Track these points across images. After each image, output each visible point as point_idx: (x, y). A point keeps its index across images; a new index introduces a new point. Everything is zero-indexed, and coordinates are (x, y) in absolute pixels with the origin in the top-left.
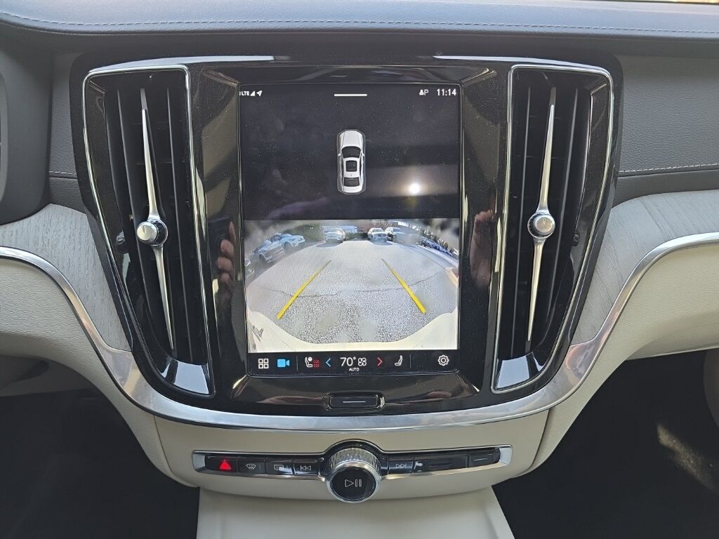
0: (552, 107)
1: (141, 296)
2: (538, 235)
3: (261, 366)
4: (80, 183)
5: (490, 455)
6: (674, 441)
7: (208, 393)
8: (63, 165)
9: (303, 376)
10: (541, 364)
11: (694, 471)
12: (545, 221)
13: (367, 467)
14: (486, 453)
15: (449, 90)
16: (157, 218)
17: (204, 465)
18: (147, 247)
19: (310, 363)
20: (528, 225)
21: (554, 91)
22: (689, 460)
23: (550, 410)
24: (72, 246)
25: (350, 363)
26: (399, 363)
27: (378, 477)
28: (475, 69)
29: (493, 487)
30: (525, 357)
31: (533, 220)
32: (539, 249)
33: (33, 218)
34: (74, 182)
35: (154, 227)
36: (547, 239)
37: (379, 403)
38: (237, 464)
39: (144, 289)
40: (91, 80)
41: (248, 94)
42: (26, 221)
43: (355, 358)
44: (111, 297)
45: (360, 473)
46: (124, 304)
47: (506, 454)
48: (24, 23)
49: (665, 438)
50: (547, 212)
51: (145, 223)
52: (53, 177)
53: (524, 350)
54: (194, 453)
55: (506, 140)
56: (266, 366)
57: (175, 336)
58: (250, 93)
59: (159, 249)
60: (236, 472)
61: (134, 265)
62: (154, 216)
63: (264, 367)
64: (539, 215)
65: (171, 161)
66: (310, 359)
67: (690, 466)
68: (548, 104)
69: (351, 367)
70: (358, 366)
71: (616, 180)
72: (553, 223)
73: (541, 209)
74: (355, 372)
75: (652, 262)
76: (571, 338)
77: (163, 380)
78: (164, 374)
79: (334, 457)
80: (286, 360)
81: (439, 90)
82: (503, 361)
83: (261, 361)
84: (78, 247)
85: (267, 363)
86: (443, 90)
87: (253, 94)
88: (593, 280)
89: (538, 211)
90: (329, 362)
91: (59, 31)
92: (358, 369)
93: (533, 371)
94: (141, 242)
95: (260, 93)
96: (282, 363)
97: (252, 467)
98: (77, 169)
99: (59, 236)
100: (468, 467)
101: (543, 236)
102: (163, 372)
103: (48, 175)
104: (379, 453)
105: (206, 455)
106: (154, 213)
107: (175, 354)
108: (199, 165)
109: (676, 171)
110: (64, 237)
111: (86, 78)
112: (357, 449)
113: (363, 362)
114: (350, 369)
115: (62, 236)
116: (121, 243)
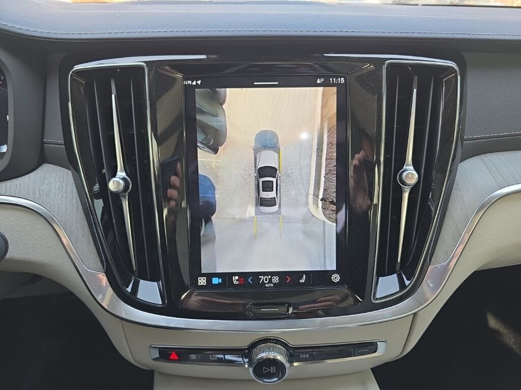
0: (415, 90)
1: (111, 231)
2: (405, 185)
3: (200, 283)
4: (66, 148)
5: (370, 347)
6: (499, 325)
7: (161, 303)
8: (54, 136)
9: (232, 290)
10: (408, 280)
11: (515, 347)
12: (410, 175)
13: (279, 357)
14: (367, 346)
15: (339, 79)
16: (123, 174)
17: (158, 356)
18: (116, 196)
19: (237, 280)
20: (398, 177)
21: (416, 78)
22: (510, 339)
23: (415, 314)
24: (60, 195)
25: (266, 280)
26: (303, 281)
27: (287, 365)
28: (359, 64)
29: (372, 369)
30: (395, 274)
31: (401, 174)
32: (406, 196)
33: (32, 174)
34: (63, 147)
35: (121, 182)
36: (412, 188)
37: (288, 311)
38: (182, 355)
39: (114, 227)
40: (75, 73)
41: (190, 83)
42: (27, 177)
43: (270, 277)
44: (90, 233)
45: (274, 362)
46: (99, 238)
47: (381, 346)
48: (26, 33)
49: (493, 322)
50: (412, 168)
51: (114, 179)
52: (47, 144)
53: (395, 269)
54: (151, 347)
55: (381, 116)
56: (204, 283)
57: (136, 260)
58: (192, 83)
59: (124, 197)
60: (182, 360)
61: (106, 209)
62: (121, 174)
63: (202, 284)
64: (406, 170)
65: (134, 131)
66: (237, 278)
67: (511, 343)
68: (412, 88)
69: (267, 283)
70: (272, 283)
71: (462, 143)
72: (417, 176)
73: (407, 165)
74: (270, 287)
75: (490, 204)
76: (430, 261)
77: (128, 294)
78: (129, 289)
79: (254, 351)
80: (219, 278)
81: (331, 79)
82: (380, 278)
83: (200, 279)
84: (64, 196)
85: (205, 281)
86: (334, 79)
87: (194, 83)
88: (446, 218)
89: (405, 167)
90: (251, 280)
91: (52, 39)
92: (272, 285)
93: (402, 285)
94: (112, 193)
95: (199, 82)
96: (216, 281)
97: (193, 357)
98: (64, 138)
99: (51, 188)
100: (354, 356)
101: (409, 186)
102: (127, 287)
103: (43, 143)
104: (288, 346)
105: (160, 348)
106: (121, 171)
107: (137, 274)
108: (154, 129)
109: (506, 136)
110: (55, 188)
111: (71, 73)
112: (272, 344)
113: (276, 279)
114: (267, 285)
115: (53, 188)
116: (96, 193)
